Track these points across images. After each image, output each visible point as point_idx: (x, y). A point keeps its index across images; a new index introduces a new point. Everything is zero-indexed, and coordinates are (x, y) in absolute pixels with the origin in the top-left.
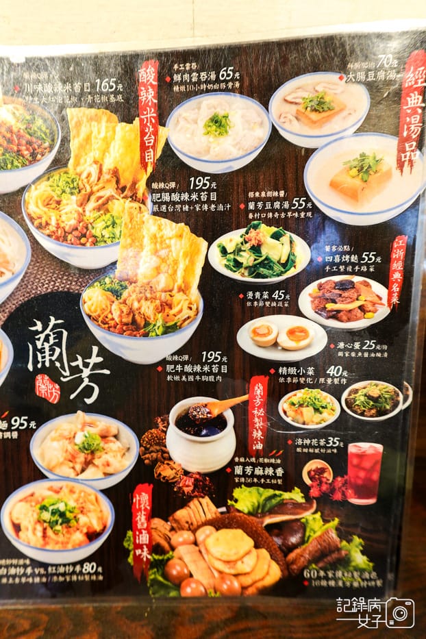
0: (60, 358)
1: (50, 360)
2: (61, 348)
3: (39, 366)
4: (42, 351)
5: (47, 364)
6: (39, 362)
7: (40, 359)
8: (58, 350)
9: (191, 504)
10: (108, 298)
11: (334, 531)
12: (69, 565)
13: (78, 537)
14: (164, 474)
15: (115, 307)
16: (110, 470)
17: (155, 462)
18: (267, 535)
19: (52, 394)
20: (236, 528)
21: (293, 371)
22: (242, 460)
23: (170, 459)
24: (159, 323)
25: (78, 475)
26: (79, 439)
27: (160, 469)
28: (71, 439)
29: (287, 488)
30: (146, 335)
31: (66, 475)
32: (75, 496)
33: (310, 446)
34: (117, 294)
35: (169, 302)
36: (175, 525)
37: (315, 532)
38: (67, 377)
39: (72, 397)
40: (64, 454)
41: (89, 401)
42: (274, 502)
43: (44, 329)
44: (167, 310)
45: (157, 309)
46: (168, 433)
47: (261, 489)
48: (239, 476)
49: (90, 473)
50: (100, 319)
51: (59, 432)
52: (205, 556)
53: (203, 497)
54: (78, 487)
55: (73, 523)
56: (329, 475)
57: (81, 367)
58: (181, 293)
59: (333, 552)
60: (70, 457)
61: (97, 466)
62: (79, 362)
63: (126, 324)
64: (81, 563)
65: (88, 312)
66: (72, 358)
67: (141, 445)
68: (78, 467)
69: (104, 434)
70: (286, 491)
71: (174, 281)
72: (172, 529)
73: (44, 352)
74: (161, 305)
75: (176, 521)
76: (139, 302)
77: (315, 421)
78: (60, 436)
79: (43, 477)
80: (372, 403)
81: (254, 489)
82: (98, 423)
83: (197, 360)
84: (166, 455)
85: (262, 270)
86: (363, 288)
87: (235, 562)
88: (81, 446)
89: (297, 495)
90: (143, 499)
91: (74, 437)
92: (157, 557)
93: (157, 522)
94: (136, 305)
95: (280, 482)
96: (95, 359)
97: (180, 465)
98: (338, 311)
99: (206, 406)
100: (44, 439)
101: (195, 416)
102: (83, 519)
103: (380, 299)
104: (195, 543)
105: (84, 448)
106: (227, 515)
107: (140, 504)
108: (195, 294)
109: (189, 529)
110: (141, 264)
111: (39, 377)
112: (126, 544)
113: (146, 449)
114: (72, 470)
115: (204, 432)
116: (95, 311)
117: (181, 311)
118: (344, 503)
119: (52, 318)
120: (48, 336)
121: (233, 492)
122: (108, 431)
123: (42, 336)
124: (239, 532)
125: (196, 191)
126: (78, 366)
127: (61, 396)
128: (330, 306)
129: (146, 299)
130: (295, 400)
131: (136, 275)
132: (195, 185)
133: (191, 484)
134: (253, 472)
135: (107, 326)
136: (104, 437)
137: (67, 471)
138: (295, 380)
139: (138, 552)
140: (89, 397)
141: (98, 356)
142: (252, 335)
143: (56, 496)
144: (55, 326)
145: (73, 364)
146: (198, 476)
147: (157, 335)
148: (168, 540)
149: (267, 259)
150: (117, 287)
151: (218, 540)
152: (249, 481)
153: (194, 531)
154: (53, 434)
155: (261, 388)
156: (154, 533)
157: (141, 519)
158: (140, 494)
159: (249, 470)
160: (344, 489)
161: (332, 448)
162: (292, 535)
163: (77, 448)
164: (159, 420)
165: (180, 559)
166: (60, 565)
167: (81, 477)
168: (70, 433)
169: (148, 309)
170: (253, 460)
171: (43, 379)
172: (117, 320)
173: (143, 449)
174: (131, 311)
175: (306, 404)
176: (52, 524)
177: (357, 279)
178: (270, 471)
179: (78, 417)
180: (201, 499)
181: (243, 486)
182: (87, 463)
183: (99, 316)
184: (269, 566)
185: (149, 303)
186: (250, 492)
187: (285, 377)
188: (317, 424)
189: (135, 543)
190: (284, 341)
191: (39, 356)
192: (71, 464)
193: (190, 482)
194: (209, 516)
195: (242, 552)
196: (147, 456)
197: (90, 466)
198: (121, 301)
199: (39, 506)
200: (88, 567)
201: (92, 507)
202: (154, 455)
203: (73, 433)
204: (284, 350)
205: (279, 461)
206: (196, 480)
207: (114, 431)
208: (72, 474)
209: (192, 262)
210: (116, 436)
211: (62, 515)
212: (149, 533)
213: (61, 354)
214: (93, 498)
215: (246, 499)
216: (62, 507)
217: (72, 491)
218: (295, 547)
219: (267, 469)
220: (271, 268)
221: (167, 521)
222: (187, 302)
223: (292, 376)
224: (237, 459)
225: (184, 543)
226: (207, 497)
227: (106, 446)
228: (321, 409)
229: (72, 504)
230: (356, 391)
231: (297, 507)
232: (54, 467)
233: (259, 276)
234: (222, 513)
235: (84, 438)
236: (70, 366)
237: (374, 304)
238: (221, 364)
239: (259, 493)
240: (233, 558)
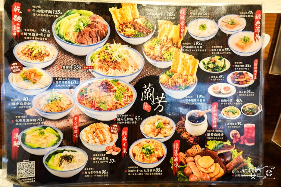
0: (151, 97)
1: (148, 97)
2: (152, 93)
3: (145, 99)
4: (146, 95)
5: (147, 99)
6: (145, 98)
7: (145, 97)
8: (151, 94)
9: (193, 147)
10: (168, 78)
11: (241, 156)
12: (151, 169)
13: (154, 159)
14: (184, 136)
15: (170, 81)
16: (166, 135)
17: (181, 132)
18: (219, 158)
19: (148, 109)
20: (208, 156)
21: (225, 100)
22: (210, 131)
23: (186, 131)
24: (184, 86)
25: (155, 137)
26: (156, 124)
27: (183, 135)
28: (154, 124)
29: (225, 140)
30: (179, 90)
31: (151, 137)
32: (154, 144)
33: (232, 125)
34: (170, 76)
35: (187, 79)
36: (187, 155)
37: (235, 156)
38: (153, 103)
39: (155, 110)
40: (151, 129)
41: (160, 111)
42: (221, 146)
43: (147, 87)
44: (186, 81)
45: (183, 81)
46: (185, 122)
47: (216, 141)
48: (209, 137)
49: (159, 136)
50: (165, 84)
51: (150, 121)
52: (198, 166)
53: (197, 145)
54: (155, 141)
55: (153, 154)
56: (238, 135)
57: (158, 100)
58: (191, 76)
59: (242, 163)
60: (153, 130)
61: (162, 134)
62: (158, 98)
63: (173, 86)
64: (155, 168)
65: (161, 82)
66: (155, 97)
67: (176, 126)
68: (156, 134)
69: (164, 122)
70: (225, 141)
71: (189, 72)
72: (186, 156)
73: (147, 95)
74: (184, 80)
75: (188, 153)
76: (177, 79)
77: (233, 117)
78: (150, 123)
79: (144, 137)
80: (250, 110)
81: (214, 141)
82: (163, 119)
83: (195, 97)
84: (185, 130)
85: (216, 69)
86: (246, 75)
87: (208, 168)
88: (157, 126)
89: (228, 143)
90: (176, 145)
91: (155, 123)
92: (181, 167)
93: (181, 154)
94: (176, 80)
95: (222, 138)
96: (162, 97)
97: (189, 133)
98: (239, 82)
99: (198, 113)
100: (145, 124)
101: (194, 116)
102: (156, 152)
103: (251, 78)
104: (194, 161)
105: (158, 127)
106: (205, 151)
107: (175, 147)
108: (195, 76)
109: (192, 156)
110: (179, 67)
111: (145, 103)
112: (170, 162)
113: (178, 128)
114: (153, 135)
115: (197, 122)
116: (164, 82)
117: (190, 82)
118: (244, 145)
119: (150, 84)
120: (148, 90)
121: (207, 142)
122: (166, 122)
123: (146, 90)
124: (209, 157)
125: (196, 46)
126: (157, 99)
127: (151, 109)
128: (236, 80)
129: (180, 78)
130: (227, 110)
131: (177, 70)
132: (196, 44)
133: (193, 140)
134: (213, 135)
135: (167, 87)
136: (164, 124)
137: (152, 135)
138: (226, 104)
139: (175, 164)
140: (160, 110)
141: (164, 96)
142: (212, 89)
143: (148, 144)
144: (151, 86)
145: (156, 99)
146: (195, 137)
147: (183, 90)
148: (185, 160)
149: (217, 66)
150: (170, 74)
151: (202, 160)
152: (212, 138)
153: (194, 157)
154: (148, 122)
155: (216, 106)
156: (180, 158)
157: (176, 153)
158: (176, 144)
159: (212, 134)
160: (243, 140)
161: (239, 126)
162: (227, 158)
163: (155, 127)
164: (183, 118)
165: (189, 167)
166: (148, 169)
167: (156, 137)
168: (153, 122)
169: (180, 81)
170: (213, 131)
171: (146, 104)
172: (170, 85)
173: (177, 127)
174: (175, 82)
175: (230, 111)
176: (146, 154)
177: (244, 72)
178: (219, 135)
179: (156, 117)
180: (196, 145)
181: (210, 140)
182: (159, 133)
183: (165, 83)
184: (220, 170)
185: (180, 79)
186: (213, 142)
187: (223, 102)
188: (234, 118)
189: (173, 161)
190: (223, 91)
191: (145, 96)
192: (153, 133)
193: (192, 139)
194: (199, 152)
195: (210, 165)
196: (178, 130)
197: (160, 134)
198: (172, 79)
199: (142, 147)
200: (157, 170)
201: (159, 148)
202: (181, 130)
203: (154, 122)
204: (223, 94)
205: (222, 131)
206: (194, 138)
207: (168, 122)
208: (153, 136)
209: (194, 67)
210: (168, 123)
211: (149, 151)
212: (178, 158)
213: (152, 95)
214: (160, 145)
215: (211, 145)
216: (149, 148)
217: (153, 142)
218: (229, 162)
219: (218, 134)
220: (218, 69)
221: (184, 153)
222: (192, 79)
223: (225, 102)
224: (208, 131)
225: (190, 161)
226: (198, 145)
227: (165, 127)
228: (235, 113)
229: (153, 147)
230: (245, 107)
231: (229, 147)
232: (148, 134)
233: (215, 71)
234: (203, 150)
235: (158, 124)
236: (154, 99)
237: (249, 79)
238: (203, 99)
239: (215, 143)
240: (207, 167)
